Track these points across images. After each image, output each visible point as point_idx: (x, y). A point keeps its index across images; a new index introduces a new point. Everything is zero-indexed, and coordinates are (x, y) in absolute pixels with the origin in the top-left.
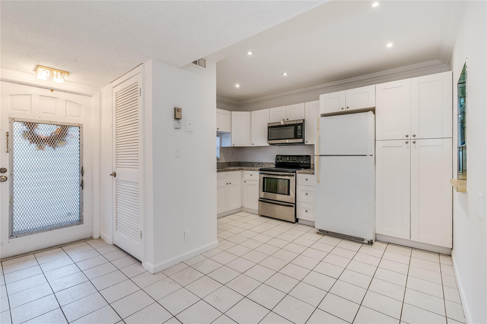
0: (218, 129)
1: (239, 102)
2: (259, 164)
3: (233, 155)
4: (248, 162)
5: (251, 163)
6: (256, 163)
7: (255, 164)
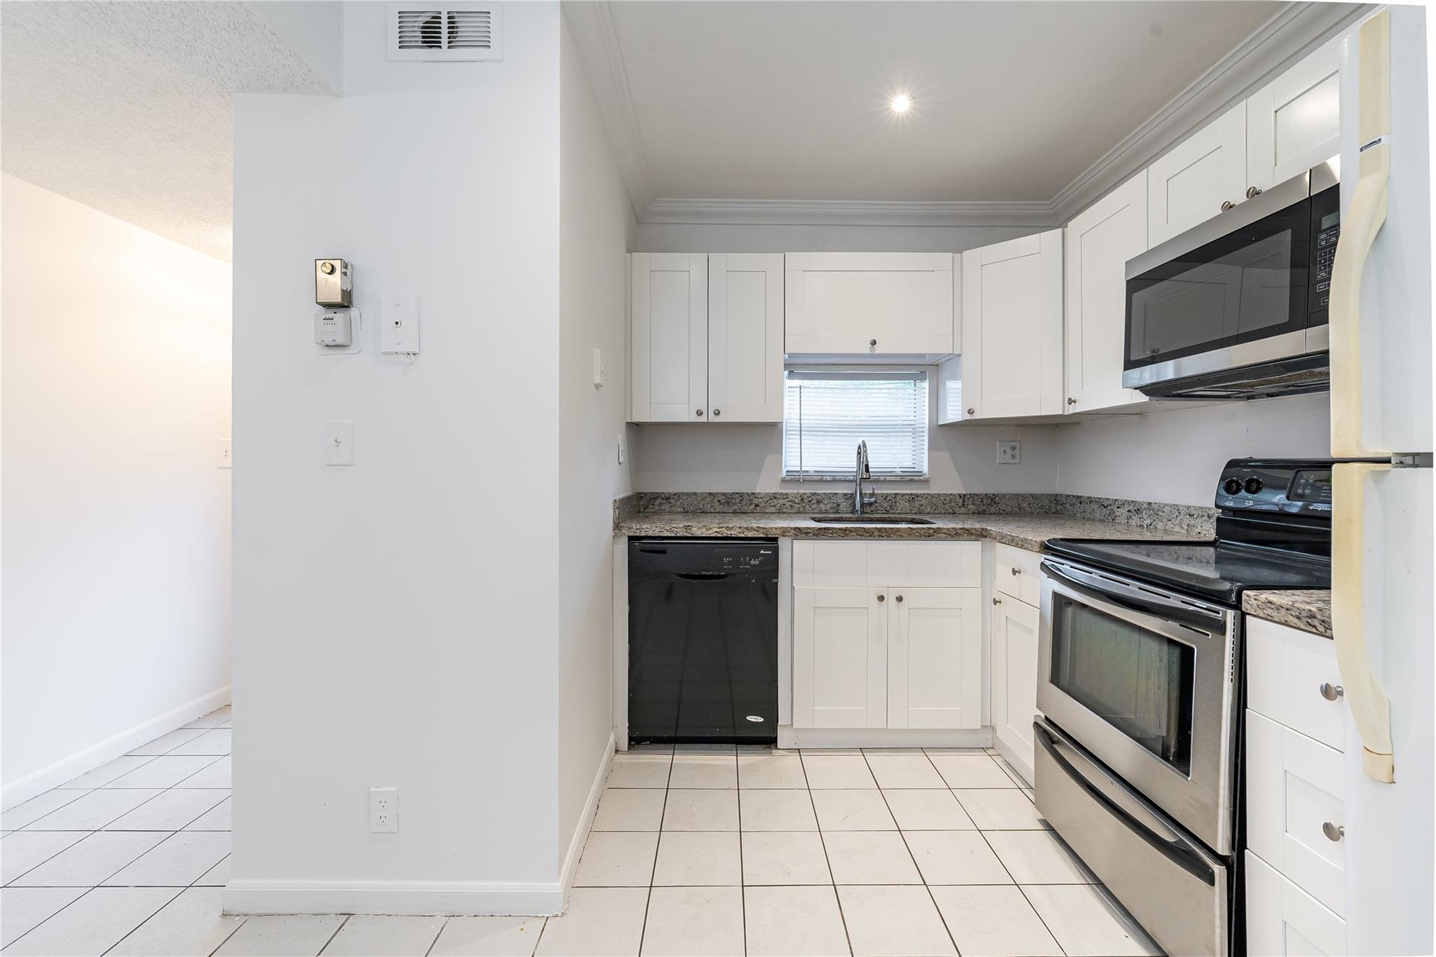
0: (874, 343)
1: (1049, 202)
2: (1138, 511)
3: (1014, 461)
4: (1090, 500)
5: (1103, 504)
6: (1124, 503)
7: (1118, 512)
